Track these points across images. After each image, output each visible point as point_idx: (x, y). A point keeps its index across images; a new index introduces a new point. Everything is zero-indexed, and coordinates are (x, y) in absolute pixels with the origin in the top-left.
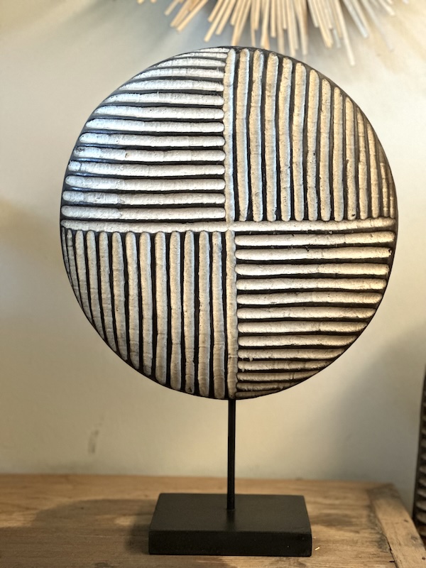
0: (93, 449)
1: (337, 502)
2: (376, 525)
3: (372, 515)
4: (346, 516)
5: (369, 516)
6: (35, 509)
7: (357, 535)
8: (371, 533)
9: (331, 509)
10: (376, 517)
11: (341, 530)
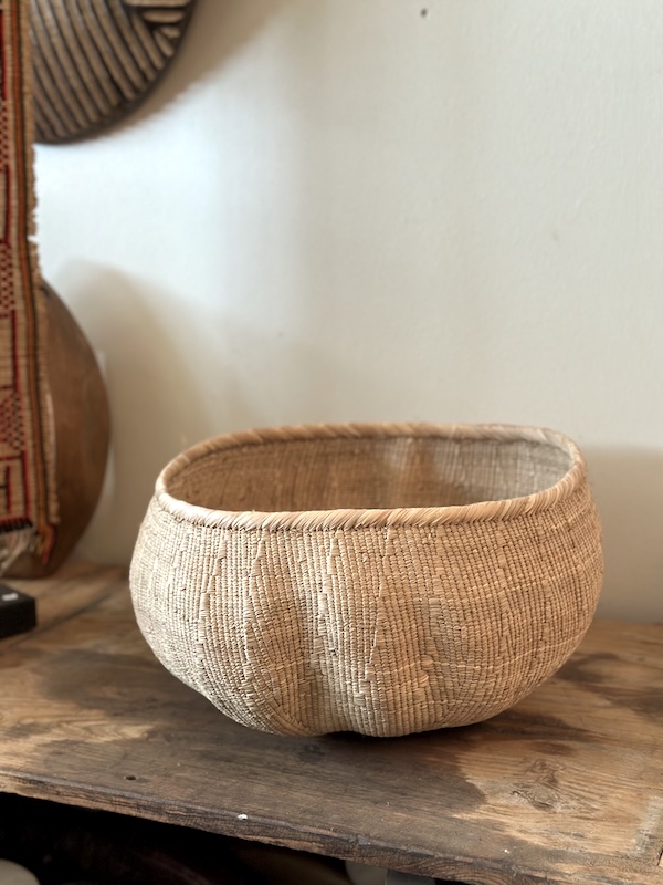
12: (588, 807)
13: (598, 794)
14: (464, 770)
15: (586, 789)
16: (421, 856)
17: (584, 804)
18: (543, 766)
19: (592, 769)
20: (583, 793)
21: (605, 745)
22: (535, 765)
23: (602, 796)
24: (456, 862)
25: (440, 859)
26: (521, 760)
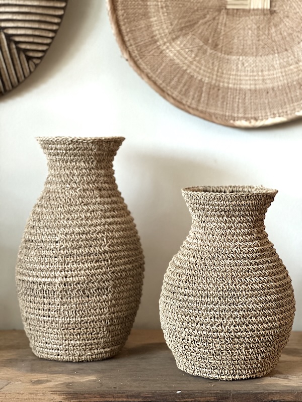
16: (259, 393)
24: (273, 393)
25: (266, 393)
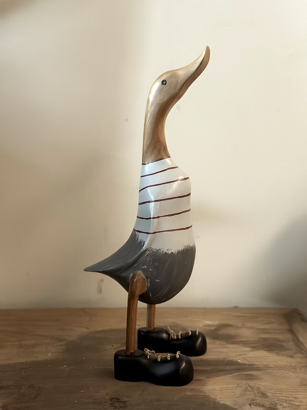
0: (100, 291)
1: (267, 327)
2: (302, 349)
3: (295, 339)
4: (278, 340)
5: (294, 340)
6: (64, 340)
7: (293, 360)
8: (302, 358)
9: (265, 333)
10: (298, 340)
11: (279, 355)
12: (294, 405)
13: (292, 397)
14: (213, 397)
15: (284, 395)
17: (291, 404)
18: (251, 387)
19: (276, 384)
20: (284, 398)
21: (269, 371)
22: (246, 388)
23: (296, 398)
26: (236, 386)
